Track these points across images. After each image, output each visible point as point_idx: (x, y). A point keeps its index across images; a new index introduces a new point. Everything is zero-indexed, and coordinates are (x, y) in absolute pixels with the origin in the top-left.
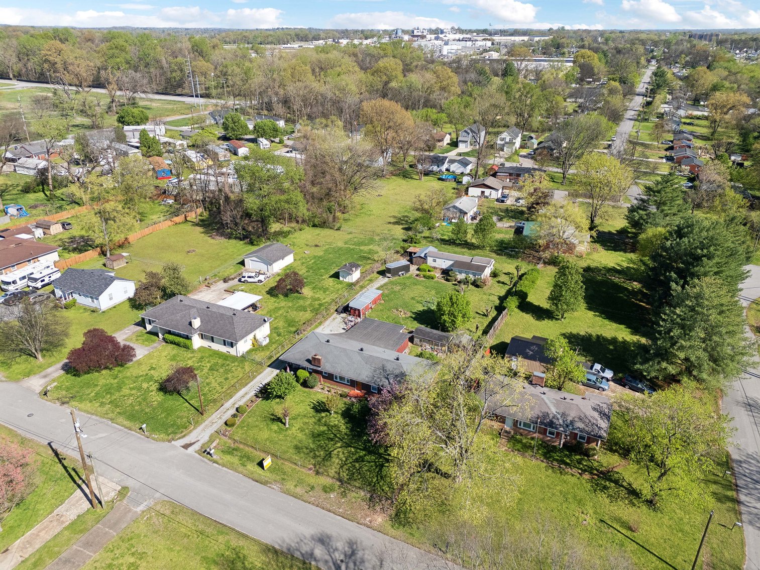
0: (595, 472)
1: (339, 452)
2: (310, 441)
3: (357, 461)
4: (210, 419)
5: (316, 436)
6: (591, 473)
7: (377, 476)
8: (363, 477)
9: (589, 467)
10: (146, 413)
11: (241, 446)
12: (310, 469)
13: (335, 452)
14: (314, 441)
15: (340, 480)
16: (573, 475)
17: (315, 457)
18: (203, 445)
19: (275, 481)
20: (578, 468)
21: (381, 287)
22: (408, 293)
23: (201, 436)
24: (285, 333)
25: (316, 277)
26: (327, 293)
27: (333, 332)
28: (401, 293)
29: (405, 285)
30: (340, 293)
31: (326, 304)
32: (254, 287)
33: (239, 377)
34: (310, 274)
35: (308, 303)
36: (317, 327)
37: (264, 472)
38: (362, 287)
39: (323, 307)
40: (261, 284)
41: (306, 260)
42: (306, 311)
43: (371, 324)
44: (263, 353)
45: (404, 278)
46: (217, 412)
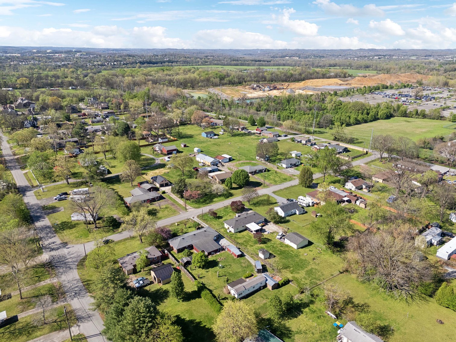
4: (200, 220)
21: (248, 261)
22: (236, 266)
23: (195, 219)
24: (231, 236)
25: (272, 250)
26: (255, 249)
27: (224, 244)
28: (238, 264)
29: (245, 268)
30: (251, 251)
31: (245, 247)
32: (273, 236)
33: (214, 226)
34: (277, 249)
35: (250, 244)
36: (230, 242)
37: (176, 224)
38: (252, 257)
39: (243, 245)
40: (276, 238)
41: (296, 252)
42: (244, 242)
43: (214, 246)
44: (223, 231)
45: (253, 270)
46: (202, 222)
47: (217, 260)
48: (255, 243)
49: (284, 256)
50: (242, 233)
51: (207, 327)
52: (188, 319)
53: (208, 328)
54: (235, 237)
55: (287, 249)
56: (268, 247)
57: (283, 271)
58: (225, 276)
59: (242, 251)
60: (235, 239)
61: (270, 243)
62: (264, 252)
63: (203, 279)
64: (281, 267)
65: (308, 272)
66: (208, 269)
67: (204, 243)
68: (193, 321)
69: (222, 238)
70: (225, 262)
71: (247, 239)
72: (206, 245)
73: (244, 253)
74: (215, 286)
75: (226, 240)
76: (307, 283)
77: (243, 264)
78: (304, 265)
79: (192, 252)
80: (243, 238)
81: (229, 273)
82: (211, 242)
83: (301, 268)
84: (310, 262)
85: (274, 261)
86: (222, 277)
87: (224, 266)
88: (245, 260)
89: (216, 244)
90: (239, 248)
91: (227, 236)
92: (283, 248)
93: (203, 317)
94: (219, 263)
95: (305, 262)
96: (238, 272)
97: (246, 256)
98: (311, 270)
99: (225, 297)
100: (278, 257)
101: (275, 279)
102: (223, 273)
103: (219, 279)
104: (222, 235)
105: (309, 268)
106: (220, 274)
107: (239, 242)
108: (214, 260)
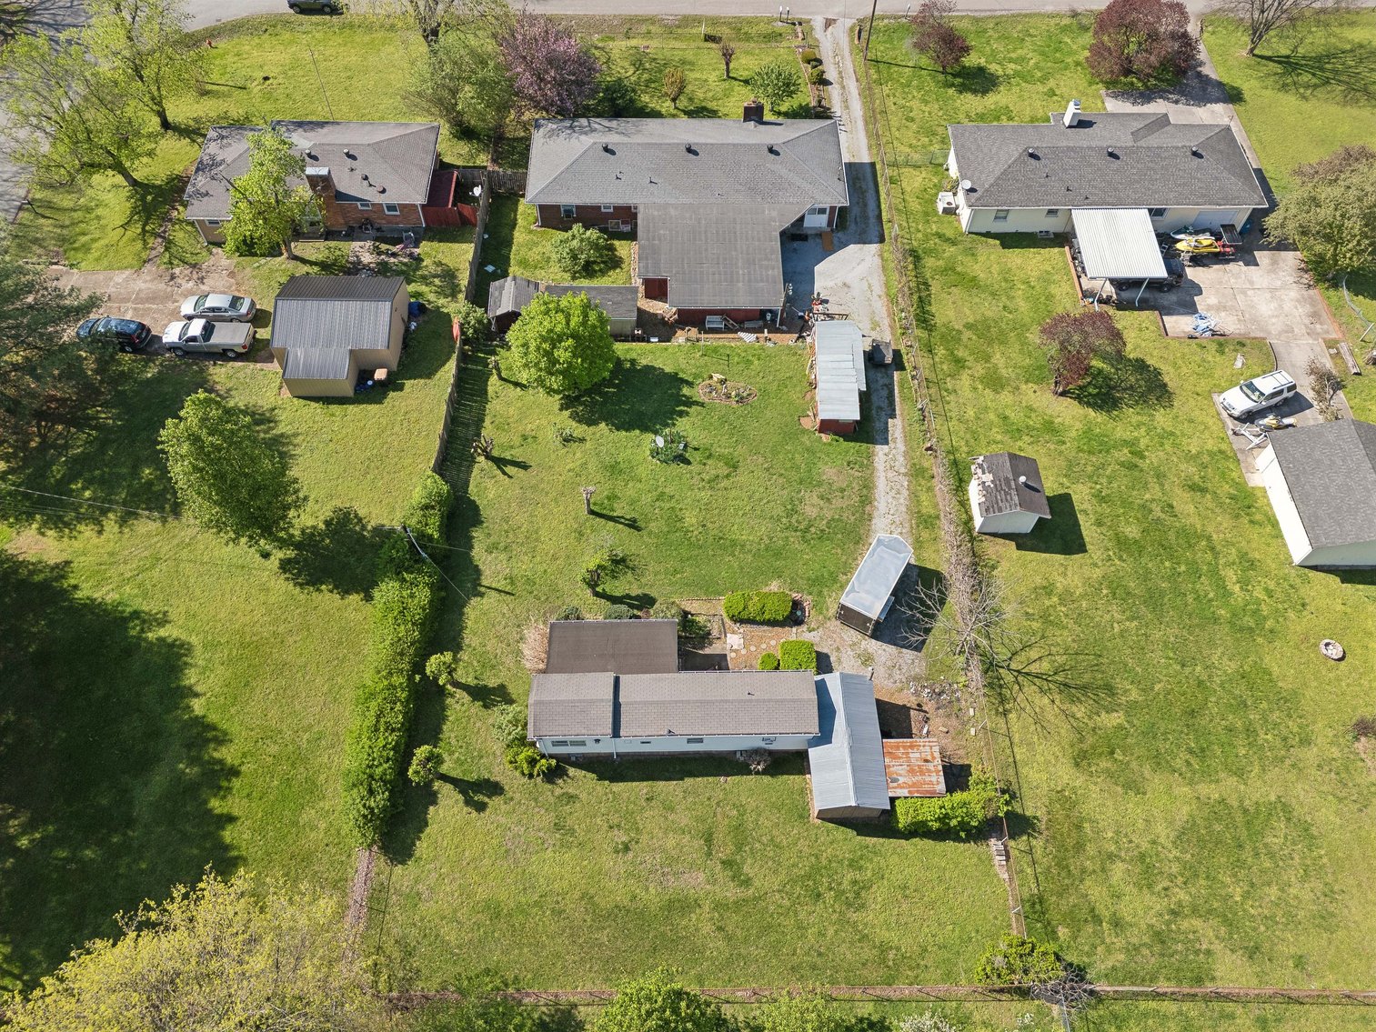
1: (627, 72)
2: (678, 73)
4: (848, 58)
11: (764, 46)
12: (647, 48)
13: (632, 70)
17: (654, 60)
19: (678, 26)
21: (865, 492)
22: (762, 490)
23: (829, 36)
24: (935, 244)
25: (1104, 481)
26: (992, 416)
27: (840, 284)
28: (781, 480)
29: (798, 533)
30: (954, 422)
31: (945, 367)
32: (1211, 376)
33: (893, 129)
34: (1147, 496)
35: (998, 359)
36: (887, 285)
37: (703, 30)
38: (917, 472)
39: (941, 352)
40: (1215, 396)
41: (1270, 593)
42: (969, 326)
43: (750, 281)
44: (916, 185)
45: (835, 581)
46: (852, 70)
47: (690, 384)
48: (1033, 376)
49: (1146, 576)
50: (1016, 257)
51: (228, 835)
52: (198, 706)
54: (949, 269)
55: (1220, 527)
56: (1095, 444)
57: (1032, 698)
58: (633, 525)
59: (896, 391)
60: (937, 277)
61: (1135, 419)
62: (1006, 494)
63: (510, 477)
64: (1045, 666)
65: (1217, 827)
66: (591, 422)
67: (706, 232)
68: (208, 741)
69: (863, 240)
70: (723, 420)
71: (1010, 313)
72: (706, 250)
73: (897, 412)
74: (523, 566)
75: (877, 261)
76: (1128, 919)
77: (814, 494)
78: (1240, 741)
79: (616, 256)
80: (993, 294)
81: (675, 519)
82: (757, 243)
83: (1191, 752)
84: (1306, 742)
85: (1039, 580)
86: (611, 524)
87: (696, 449)
88: (857, 474)
89: (770, 272)
90: (898, 363)
91: (908, 236)
92: (1191, 509)
93: (274, 749)
94: (681, 414)
95: (1275, 716)
96: (734, 543)
97: (886, 442)
98: (1258, 812)
99: (502, 687)
100: (1095, 565)
101: (895, 757)
102: (647, 499)
103: (581, 534)
104: (884, 214)
105: (1260, 789)
106: (616, 497)
107: (936, 315)
108: (681, 375)
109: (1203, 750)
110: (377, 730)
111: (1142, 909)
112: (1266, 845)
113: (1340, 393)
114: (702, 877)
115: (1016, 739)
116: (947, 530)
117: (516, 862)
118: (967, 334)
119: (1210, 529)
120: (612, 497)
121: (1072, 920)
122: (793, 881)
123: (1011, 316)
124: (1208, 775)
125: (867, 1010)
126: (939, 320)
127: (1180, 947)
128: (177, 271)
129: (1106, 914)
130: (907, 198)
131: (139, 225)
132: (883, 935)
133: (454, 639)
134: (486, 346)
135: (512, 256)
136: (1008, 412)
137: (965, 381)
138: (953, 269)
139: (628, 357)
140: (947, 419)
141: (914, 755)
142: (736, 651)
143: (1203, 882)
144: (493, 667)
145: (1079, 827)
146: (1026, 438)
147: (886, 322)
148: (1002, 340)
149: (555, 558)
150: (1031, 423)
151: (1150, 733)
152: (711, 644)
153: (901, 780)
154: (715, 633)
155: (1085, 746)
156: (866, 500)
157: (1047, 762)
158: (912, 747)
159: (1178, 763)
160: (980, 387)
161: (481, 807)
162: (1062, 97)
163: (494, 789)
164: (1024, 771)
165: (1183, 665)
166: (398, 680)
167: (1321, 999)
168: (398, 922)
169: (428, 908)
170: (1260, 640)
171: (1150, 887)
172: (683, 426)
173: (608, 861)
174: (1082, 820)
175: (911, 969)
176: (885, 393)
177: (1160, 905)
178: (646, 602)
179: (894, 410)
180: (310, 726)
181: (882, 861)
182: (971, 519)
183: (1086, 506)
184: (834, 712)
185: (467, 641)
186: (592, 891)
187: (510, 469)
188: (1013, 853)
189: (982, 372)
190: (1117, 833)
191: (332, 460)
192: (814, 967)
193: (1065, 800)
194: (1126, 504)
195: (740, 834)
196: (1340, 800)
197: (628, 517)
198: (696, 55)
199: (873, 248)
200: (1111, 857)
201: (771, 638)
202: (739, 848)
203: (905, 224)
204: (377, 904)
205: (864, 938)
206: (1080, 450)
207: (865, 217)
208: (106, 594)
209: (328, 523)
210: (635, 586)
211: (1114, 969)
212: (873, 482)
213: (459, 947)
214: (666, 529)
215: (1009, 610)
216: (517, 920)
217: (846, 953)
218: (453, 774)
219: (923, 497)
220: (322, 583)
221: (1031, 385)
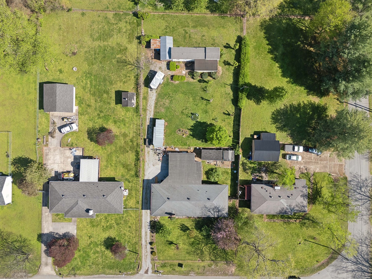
0: (301, 217)
1: (205, 248)
2: (191, 248)
3: (214, 250)
4: (143, 254)
5: (192, 244)
6: (299, 219)
7: (225, 254)
8: (220, 256)
9: (298, 216)
10: (114, 263)
11: (166, 261)
12: (199, 261)
13: (203, 249)
14: (192, 247)
15: (213, 260)
16: (293, 223)
17: (197, 254)
18: (152, 268)
19: (190, 271)
20: (295, 218)
21: (156, 106)
22: (177, 106)
23: (147, 265)
24: (131, 179)
25: (108, 108)
26: (127, 125)
27: (155, 166)
28: (173, 109)
29: (170, 96)
30: (136, 123)
31: (135, 139)
32: (77, 136)
33: (135, 223)
34: (100, 104)
35: (123, 142)
36: (144, 165)
37: (183, 269)
38: (145, 110)
39: (135, 144)
40: (78, 130)
41: (82, 82)
42: (128, 152)
43: (176, 161)
44: (132, 201)
45: (164, 85)
46: (143, 249)
47: (190, 135)
48: (115, 136)
49: (105, 85)
51: (267, 42)
52: (277, 65)
53: (268, 40)
54: (129, 170)
55: (87, 96)
56: (106, 118)
57: (131, 60)
58: (203, 98)
59: (146, 132)
60: (132, 168)
61: (96, 125)
62: (130, 97)
63: (227, 111)
64: (129, 66)
65: (106, 37)
66: (211, 124)
67: (186, 176)
68: (274, 58)
69: (148, 180)
70: (184, 124)
71: (117, 156)
72: (186, 170)
73: (147, 126)
74: (223, 90)
75: (145, 174)
76: (124, 23)
77: (166, 105)
78: (97, 52)
79: (206, 175)
80: (120, 162)
81: (194, 99)
82: (174, 172)
83: (106, 50)
84: (86, 52)
85: (126, 84)
86: (207, 99)
87: (189, 117)
88: (157, 110)
89: (172, 163)
90: (145, 140)
91: (137, 181)
92: (92, 101)
93: (262, 55)
94: (192, 126)
95: (90, 56)
96: (183, 93)
97: (150, 118)
98: (98, 40)
99: (225, 65)
100: (114, 88)
101: (158, 46)
102: (200, 104)
103: (212, 96)
104: (142, 189)
105: (97, 43)
106: (205, 105)
107: (134, 155)
108: (192, 137)
109: (104, 50)
110: (245, 53)
111: (122, 25)
112: (99, 34)
113: (50, 131)
114: (191, 31)
115: (136, 53)
116: (141, 96)
117: (221, 35)
118: (128, 149)
119: (89, 96)
120: (206, 105)
121: (133, 23)
122: (177, 30)
123: (117, 155)
124: (105, 46)
125: (167, 11)
126: (134, 153)
127: (117, 19)
128: (306, 171)
129: (128, 24)
130: (135, 196)
131: (318, 187)
132: (163, 22)
133: (234, 75)
134: (234, 147)
135: (230, 175)
136: (123, 126)
137: (131, 136)
138: (128, 170)
139: (203, 143)
140: (137, 124)
141: (155, 46)
142: (184, 70)
143: (111, 28)
144: (227, 69)
145: (129, 37)
146: (121, 119)
147: (146, 153)
148: (121, 147)
149: (217, 91)
150: (119, 123)
151: (112, 54)
152: (188, 72)
153: (158, 42)
154: (187, 74)
155: (125, 51)
156: (156, 104)
157: (132, 48)
158: (155, 47)
159: (109, 48)
160: (128, 134)
161: (227, 44)
162: (87, 236)
163: (225, 47)
164: (136, 47)
165: (103, 67)
166: (243, 63)
167: (98, 11)
168: (238, 26)
169: (234, 28)
170: (87, 71)
171: (120, 28)
172: (192, 123)
173: (206, 34)
174: (128, 39)
175: (160, 17)
176: (149, 132)
177: (119, 25)
178: (200, 81)
179: (148, 127)
180: (257, 59)
181: (162, 32)
182: (136, 99)
183: (112, 101)
184: (168, 52)
185: (232, 74)
186: (208, 29)
187: (227, 113)
188: (140, 33)
189: (127, 138)
190: (123, 36)
191: (262, 116)
192: (174, 17)
193: (130, 42)
194: (104, 102)
195: (185, 38)
196: (84, 41)
197: (203, 100)
198: (185, 257)
199: (146, 178)
200: (125, 32)
201: (177, 73)
202: (185, 35)
203: (137, 186)
204: (242, 29)
205: (166, 21)
206: (111, 116)
207: (146, 189)
208: (298, 88)
209: (261, 102)
210: (202, 85)
211: (128, 16)
212: (154, 108)
213: (228, 22)
214: (196, 97)
215: (133, 77)
216: (220, 26)
217: (169, 19)
218: (232, 49)
219: (145, 104)
220: (260, 88)
221: (117, 134)
